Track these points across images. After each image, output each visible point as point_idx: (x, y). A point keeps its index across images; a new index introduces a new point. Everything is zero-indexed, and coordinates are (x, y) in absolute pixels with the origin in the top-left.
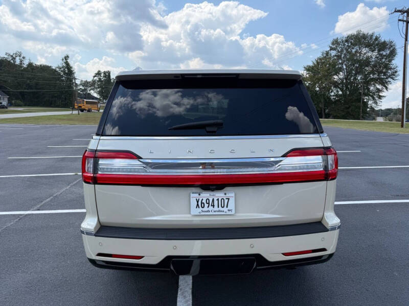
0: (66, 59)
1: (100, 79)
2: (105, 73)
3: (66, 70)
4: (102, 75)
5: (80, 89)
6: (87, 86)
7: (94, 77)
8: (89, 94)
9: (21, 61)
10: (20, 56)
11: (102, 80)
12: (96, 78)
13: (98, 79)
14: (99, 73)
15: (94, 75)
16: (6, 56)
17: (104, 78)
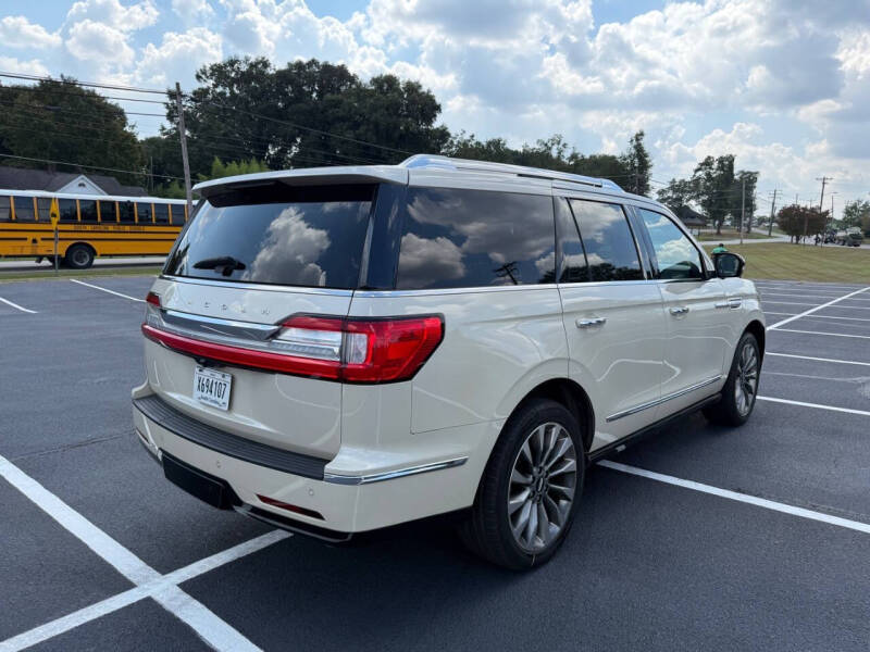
0: (637, 140)
1: (708, 175)
2: (721, 160)
3: (636, 160)
4: (715, 165)
5: (669, 198)
6: (683, 191)
7: (697, 171)
8: (687, 208)
9: (559, 153)
10: (559, 143)
11: (714, 176)
12: (700, 172)
13: (704, 176)
14: (707, 163)
15: (696, 166)
16: (537, 147)
17: (719, 172)
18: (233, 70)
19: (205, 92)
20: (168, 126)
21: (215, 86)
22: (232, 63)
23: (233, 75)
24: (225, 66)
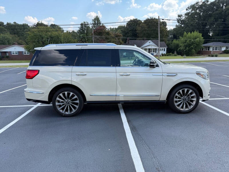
18: (197, 5)
19: (189, 13)
20: (178, 24)
21: (192, 11)
22: (197, 3)
23: (197, 7)
24: (195, 5)
